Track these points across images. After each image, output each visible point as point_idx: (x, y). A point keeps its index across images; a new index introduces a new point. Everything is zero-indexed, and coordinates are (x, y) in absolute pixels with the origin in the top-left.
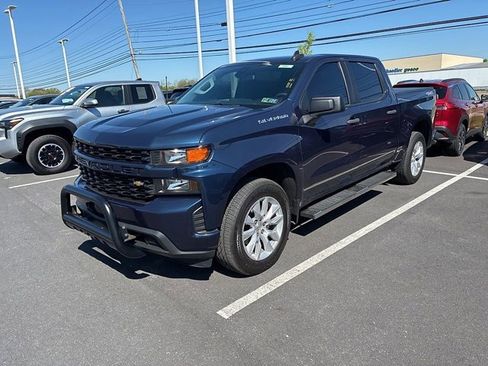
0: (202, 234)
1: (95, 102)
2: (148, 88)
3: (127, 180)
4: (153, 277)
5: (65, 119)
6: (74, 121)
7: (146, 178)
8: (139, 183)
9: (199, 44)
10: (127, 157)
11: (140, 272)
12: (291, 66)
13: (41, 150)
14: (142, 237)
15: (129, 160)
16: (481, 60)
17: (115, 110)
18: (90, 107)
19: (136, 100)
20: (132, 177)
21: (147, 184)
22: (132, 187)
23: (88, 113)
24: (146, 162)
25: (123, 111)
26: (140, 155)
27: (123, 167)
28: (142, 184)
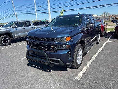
0: (70, 59)
1: (17, 26)
2: (29, 22)
3: (49, 46)
4: (53, 71)
5: (9, 31)
6: (11, 31)
7: (55, 45)
8: (53, 47)
9: (36, 11)
10: (49, 40)
11: (48, 70)
12: (79, 17)
13: (3, 40)
14: (53, 61)
15: (50, 41)
16: (96, 15)
17: (21, 28)
18: (15, 28)
19: (27, 26)
20: (51, 45)
21: (55, 47)
22: (51, 48)
23: (15, 29)
24: (55, 41)
25: (23, 29)
26: (54, 39)
27: (48, 43)
28: (54, 47)
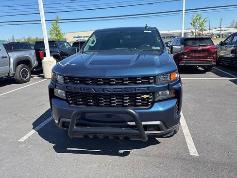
7: (151, 93)
8: (145, 96)
11: (122, 151)
12: (151, 32)
22: (139, 99)
24: (152, 83)
28: (148, 96)
